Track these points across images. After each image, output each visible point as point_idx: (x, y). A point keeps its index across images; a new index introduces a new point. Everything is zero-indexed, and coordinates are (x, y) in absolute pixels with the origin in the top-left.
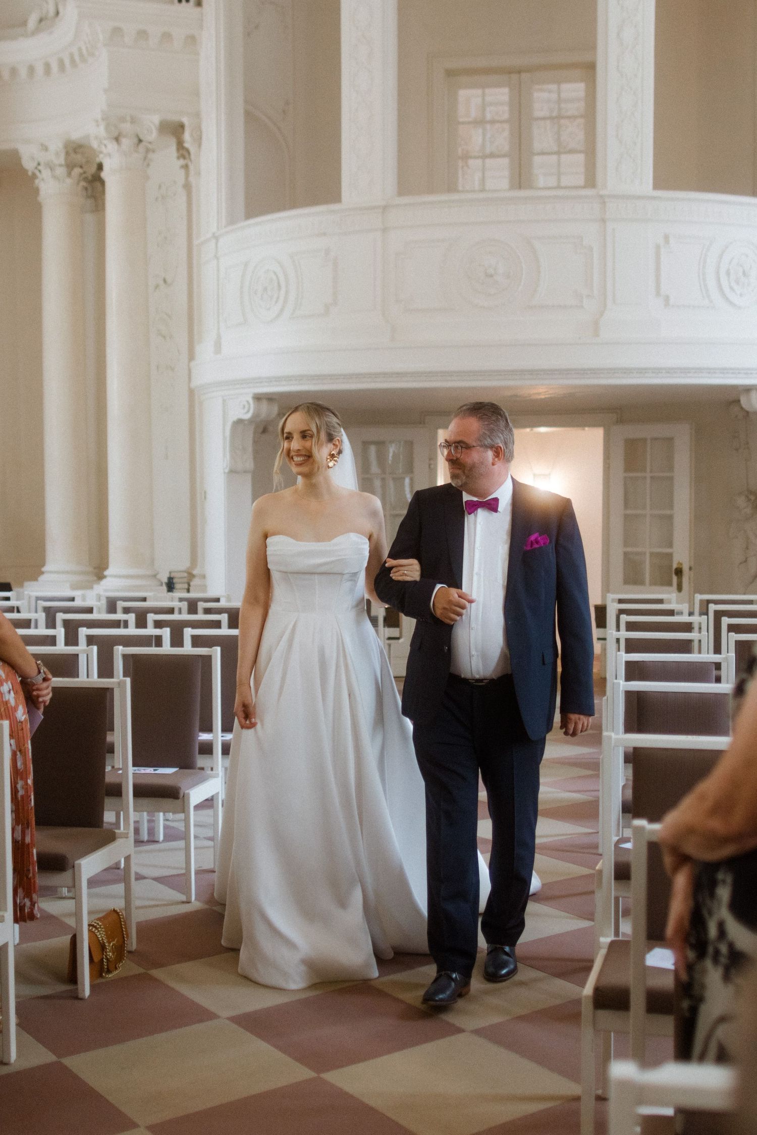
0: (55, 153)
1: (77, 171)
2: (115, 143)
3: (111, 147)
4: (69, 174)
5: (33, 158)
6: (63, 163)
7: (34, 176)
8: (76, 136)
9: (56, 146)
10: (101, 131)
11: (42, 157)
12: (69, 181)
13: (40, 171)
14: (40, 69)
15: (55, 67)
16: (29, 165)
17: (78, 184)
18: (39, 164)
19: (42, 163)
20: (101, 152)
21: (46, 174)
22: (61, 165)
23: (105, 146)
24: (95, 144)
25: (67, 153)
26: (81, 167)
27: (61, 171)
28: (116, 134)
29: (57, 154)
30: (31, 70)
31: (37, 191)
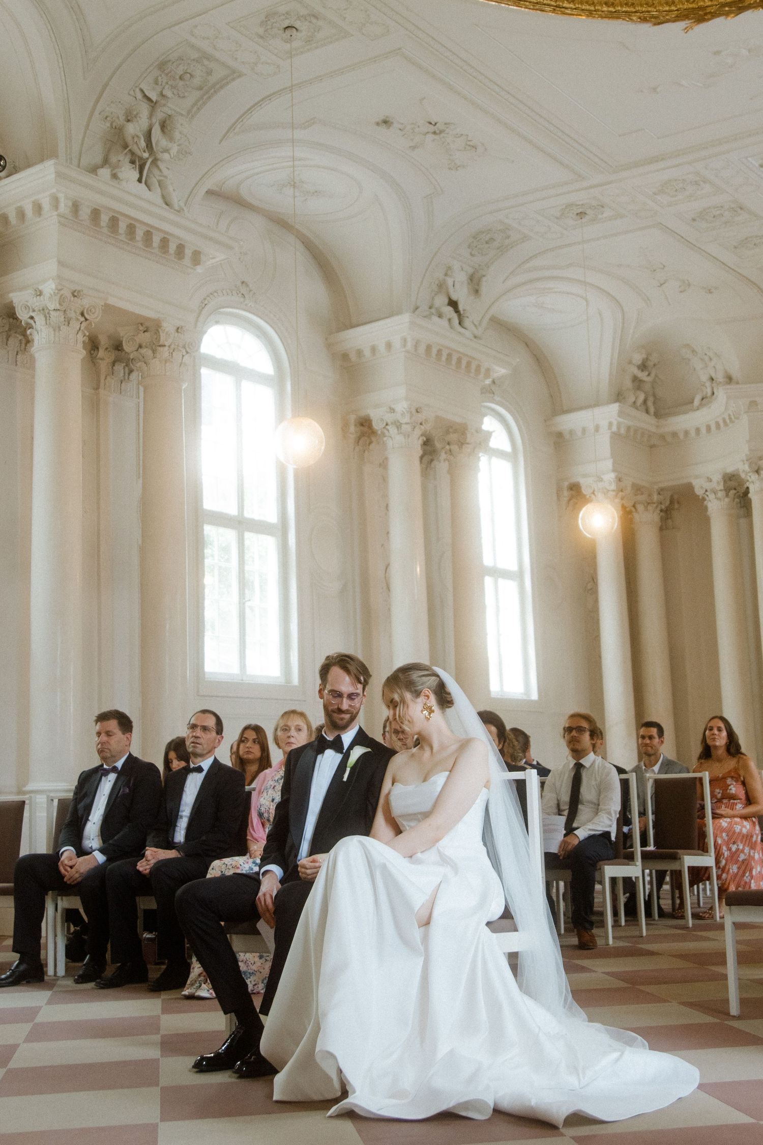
0: (717, 482)
1: (732, 492)
2: (757, 474)
3: (754, 477)
4: (727, 496)
5: (702, 487)
6: (723, 488)
7: (704, 499)
8: (730, 470)
9: (717, 477)
10: (747, 467)
11: (707, 486)
12: (727, 500)
13: (707, 496)
14: (703, 430)
15: (713, 427)
16: (699, 492)
17: (734, 501)
18: (706, 491)
19: (708, 490)
20: (748, 481)
21: (711, 496)
22: (721, 490)
23: (750, 476)
24: (743, 476)
25: (725, 482)
26: (735, 489)
27: (721, 494)
28: (756, 468)
29: (718, 483)
30: (698, 430)
31: (706, 508)
